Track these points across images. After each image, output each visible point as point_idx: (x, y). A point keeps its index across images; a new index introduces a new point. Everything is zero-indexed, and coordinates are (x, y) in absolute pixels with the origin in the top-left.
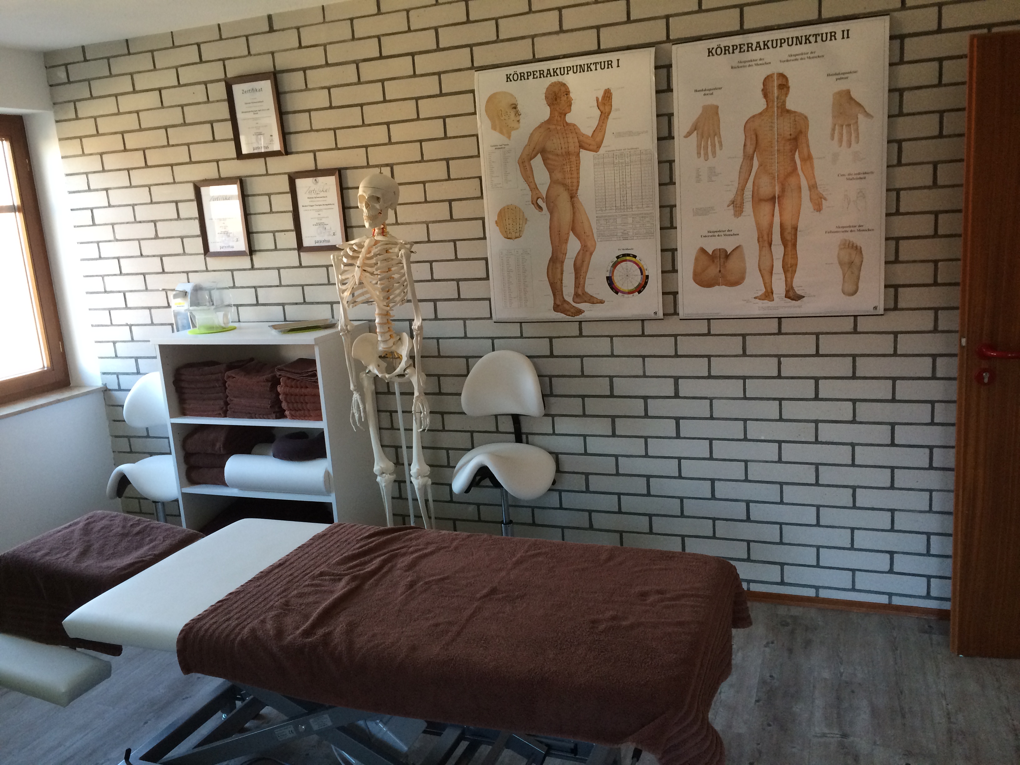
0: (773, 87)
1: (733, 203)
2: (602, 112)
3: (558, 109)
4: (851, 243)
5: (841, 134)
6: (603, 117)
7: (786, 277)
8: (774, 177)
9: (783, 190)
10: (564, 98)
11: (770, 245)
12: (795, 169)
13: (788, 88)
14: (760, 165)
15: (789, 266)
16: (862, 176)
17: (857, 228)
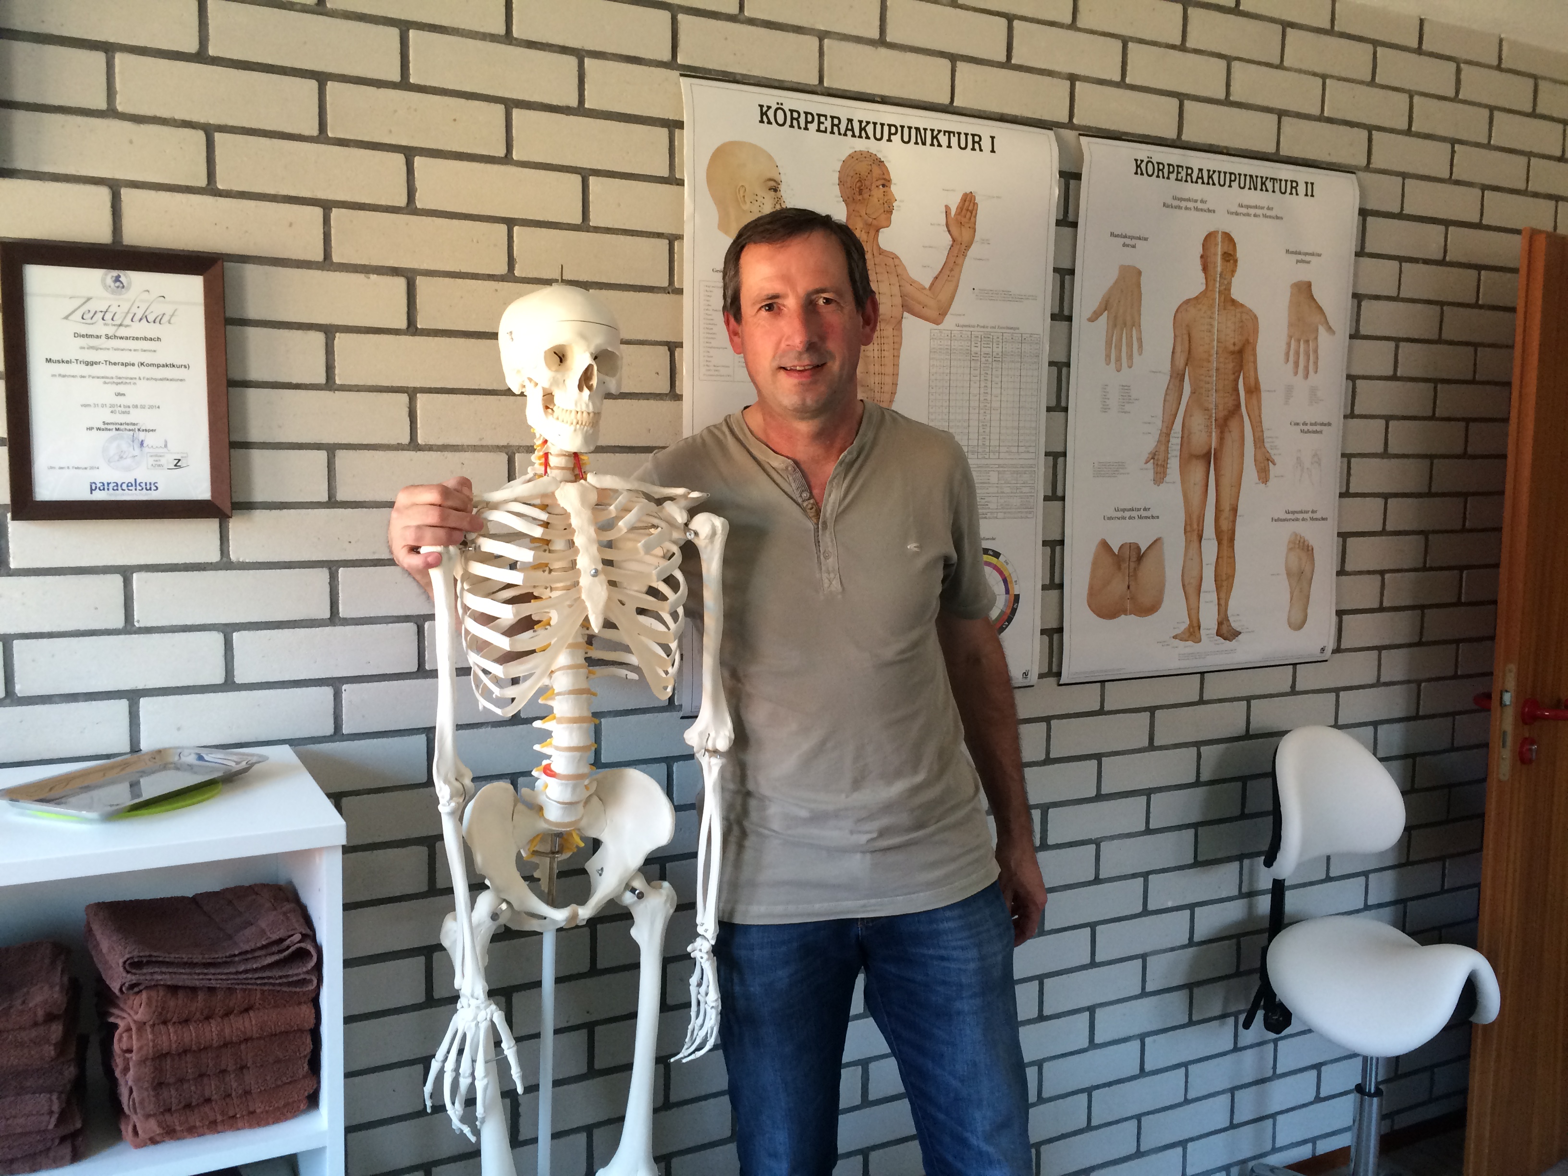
0: (1215, 254)
1: (1153, 458)
2: (954, 240)
3: (863, 214)
4: (1302, 540)
5: (1297, 353)
6: (955, 251)
7: (1218, 599)
8: (1211, 416)
9: (1221, 439)
10: (877, 193)
11: (1200, 538)
12: (1238, 406)
13: (1236, 261)
14: (1193, 392)
15: (1224, 577)
16: (1318, 428)
17: (1310, 515)
